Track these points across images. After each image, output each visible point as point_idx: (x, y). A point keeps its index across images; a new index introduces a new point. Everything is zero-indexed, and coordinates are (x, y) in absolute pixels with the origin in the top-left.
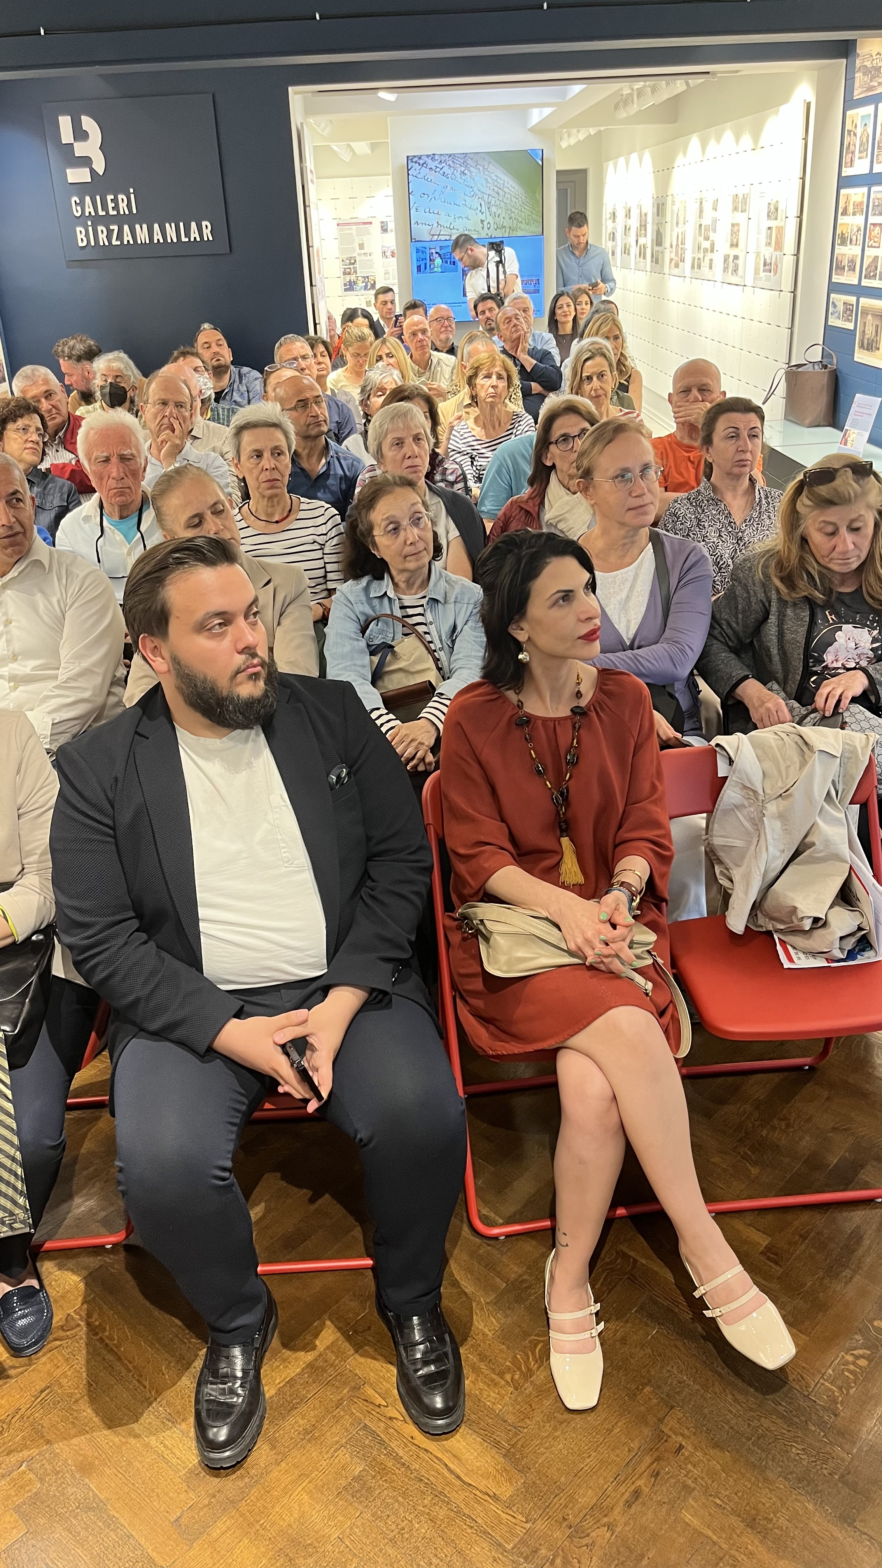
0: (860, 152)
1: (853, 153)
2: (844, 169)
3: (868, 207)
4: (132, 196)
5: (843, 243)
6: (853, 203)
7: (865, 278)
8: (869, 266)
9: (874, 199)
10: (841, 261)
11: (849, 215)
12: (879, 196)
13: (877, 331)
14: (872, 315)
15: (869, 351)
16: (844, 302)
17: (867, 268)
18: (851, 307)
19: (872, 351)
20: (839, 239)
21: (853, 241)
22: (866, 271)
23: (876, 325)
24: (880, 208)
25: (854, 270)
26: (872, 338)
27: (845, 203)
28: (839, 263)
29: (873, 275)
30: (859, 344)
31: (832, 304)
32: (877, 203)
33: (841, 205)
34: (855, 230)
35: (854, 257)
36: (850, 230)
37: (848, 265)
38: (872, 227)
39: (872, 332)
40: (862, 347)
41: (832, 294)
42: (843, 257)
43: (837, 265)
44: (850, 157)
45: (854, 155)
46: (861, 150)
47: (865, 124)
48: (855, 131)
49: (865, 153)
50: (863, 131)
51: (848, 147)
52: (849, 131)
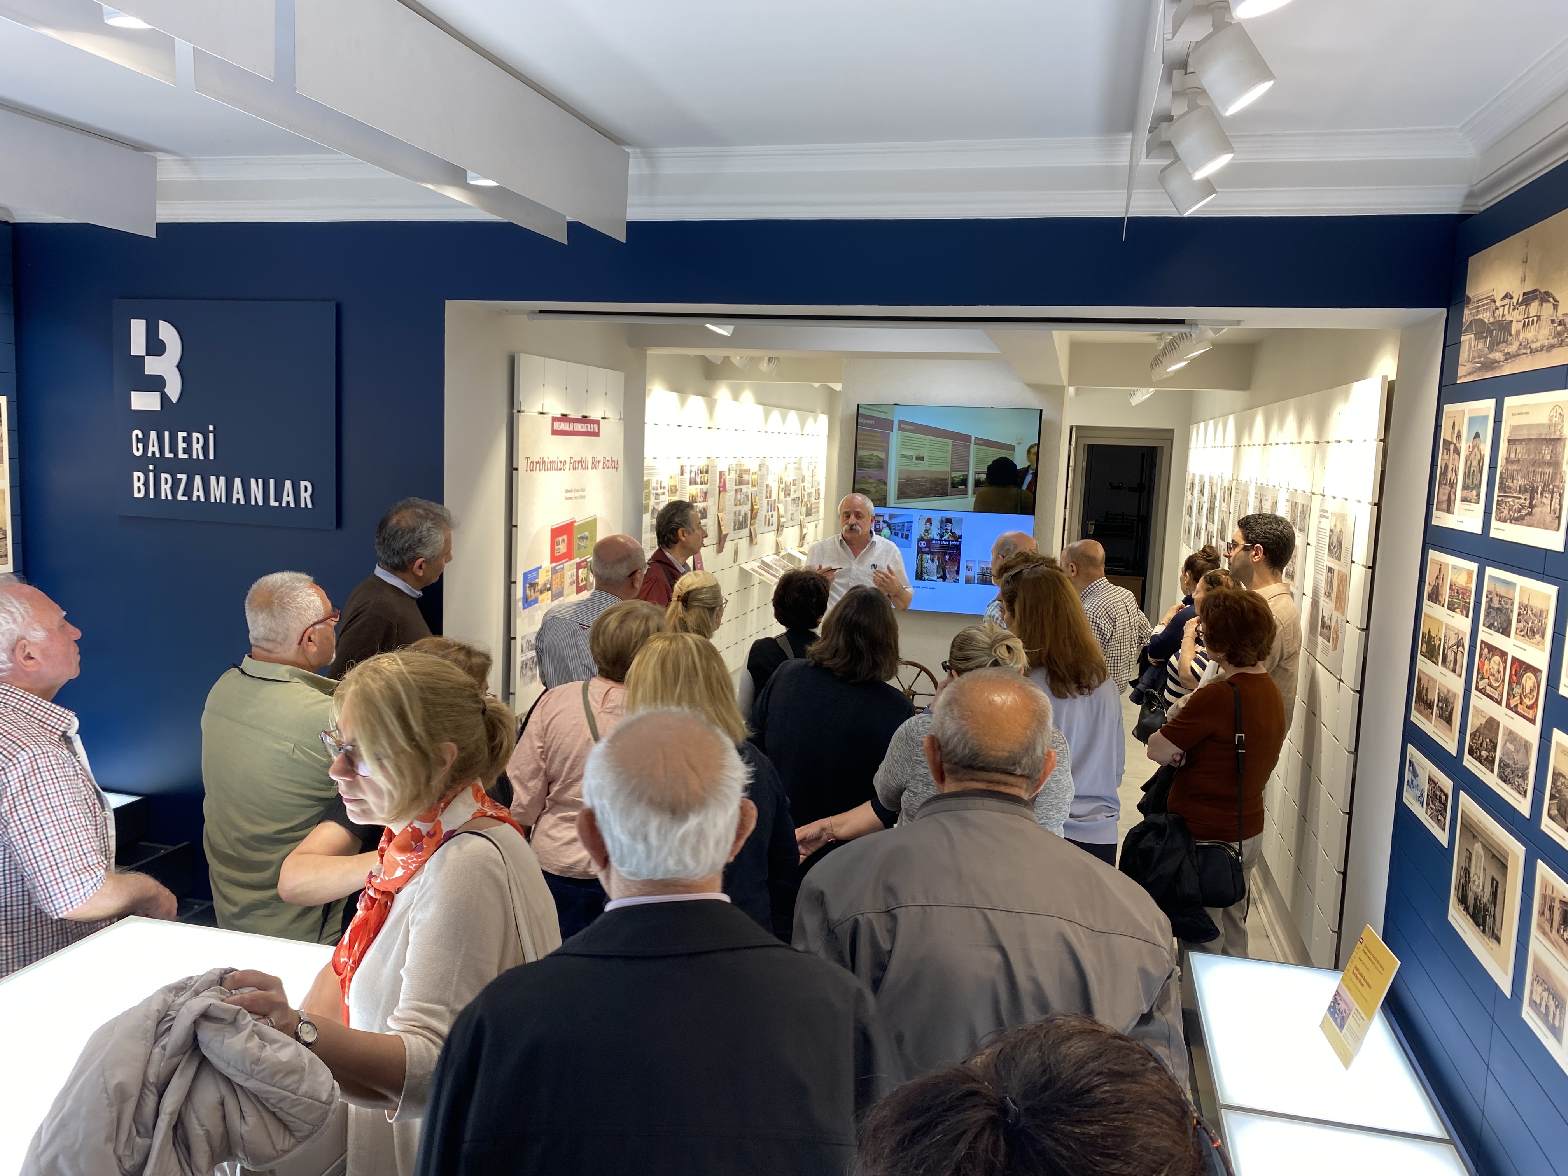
0: (1465, 488)
1: (1453, 485)
2: (1435, 513)
3: (1478, 602)
4: (211, 436)
5: (1430, 657)
6: (1451, 585)
7: (1471, 752)
8: (1477, 730)
9: (1488, 591)
10: (1427, 689)
11: (1443, 606)
12: (1502, 590)
13: (1494, 894)
14: (1484, 846)
15: (1478, 925)
16: (1432, 777)
17: (1473, 735)
18: (1444, 797)
19: (1484, 931)
20: (1425, 645)
21: (1449, 660)
22: (1472, 739)
23: (1493, 879)
24: (1503, 617)
25: (1449, 720)
26: (1484, 900)
27: (1437, 578)
28: (1424, 692)
29: (1487, 757)
30: (1457, 889)
31: (1410, 766)
32: (1496, 604)
33: (1430, 579)
34: (1453, 641)
35: (1450, 694)
36: (1445, 636)
37: (1440, 704)
38: (1486, 650)
39: (1483, 886)
40: (1463, 900)
41: (1411, 748)
42: (1431, 683)
43: (1419, 693)
44: (1447, 492)
45: (1453, 490)
46: (1468, 486)
47: (1477, 435)
48: (1458, 445)
49: (1474, 493)
50: (1474, 448)
51: (1444, 473)
52: (1447, 443)
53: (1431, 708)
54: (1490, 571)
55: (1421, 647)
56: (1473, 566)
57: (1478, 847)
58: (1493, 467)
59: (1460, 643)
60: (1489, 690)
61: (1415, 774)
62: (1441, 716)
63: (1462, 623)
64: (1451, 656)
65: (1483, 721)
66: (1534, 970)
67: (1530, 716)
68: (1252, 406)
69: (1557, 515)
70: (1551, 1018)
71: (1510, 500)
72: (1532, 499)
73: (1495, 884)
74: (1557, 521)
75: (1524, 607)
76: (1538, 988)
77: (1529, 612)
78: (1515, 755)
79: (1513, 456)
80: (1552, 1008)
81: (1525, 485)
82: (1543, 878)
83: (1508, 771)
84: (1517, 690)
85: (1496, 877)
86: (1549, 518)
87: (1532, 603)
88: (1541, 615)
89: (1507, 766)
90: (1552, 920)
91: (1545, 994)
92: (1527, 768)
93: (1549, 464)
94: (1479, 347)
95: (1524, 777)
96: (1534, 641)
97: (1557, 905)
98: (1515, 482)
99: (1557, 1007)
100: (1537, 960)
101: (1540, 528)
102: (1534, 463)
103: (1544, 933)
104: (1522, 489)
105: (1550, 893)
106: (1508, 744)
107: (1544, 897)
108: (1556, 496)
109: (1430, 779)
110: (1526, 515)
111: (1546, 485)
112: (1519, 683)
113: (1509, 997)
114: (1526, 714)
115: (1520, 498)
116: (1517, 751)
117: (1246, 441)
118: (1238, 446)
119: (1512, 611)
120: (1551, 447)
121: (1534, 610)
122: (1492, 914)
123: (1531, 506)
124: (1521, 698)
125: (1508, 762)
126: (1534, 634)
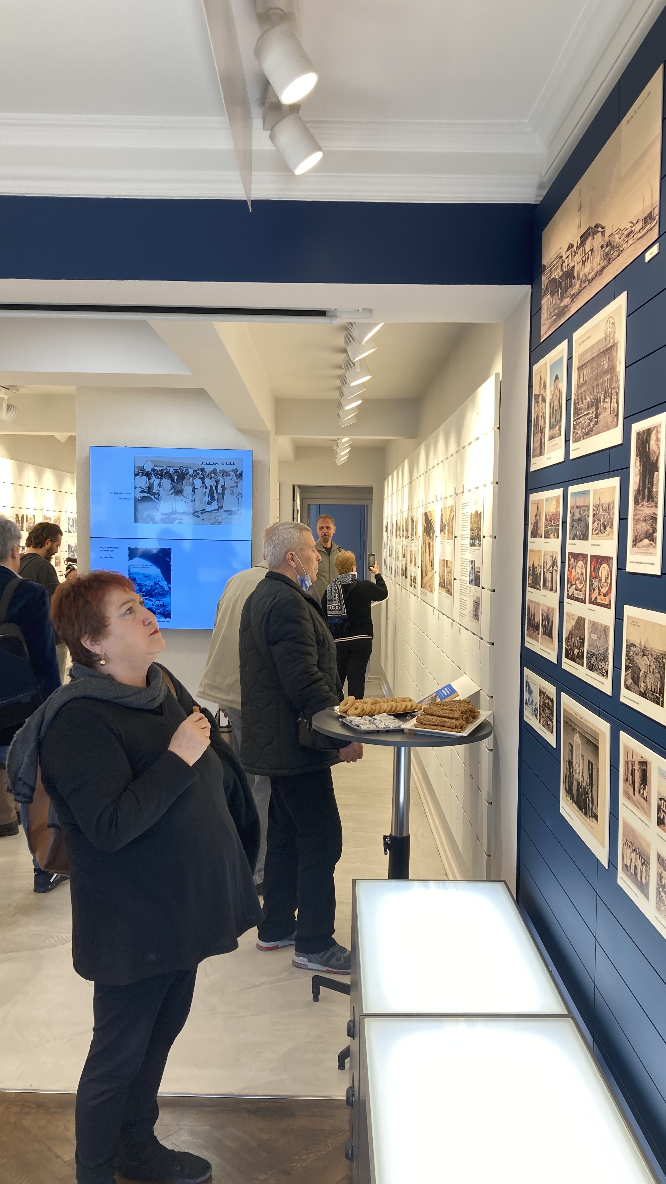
0: (551, 428)
1: (542, 431)
2: (532, 460)
3: (564, 522)
5: (535, 585)
6: (546, 516)
7: (566, 657)
8: (570, 632)
9: (572, 508)
10: (534, 614)
11: (541, 537)
12: (580, 503)
13: (591, 776)
14: (582, 736)
15: (581, 809)
16: (542, 689)
17: (568, 638)
18: (550, 703)
19: (585, 814)
20: (531, 577)
21: (547, 582)
22: (567, 642)
23: (589, 762)
24: (582, 524)
25: (550, 635)
26: (584, 784)
27: (536, 516)
28: (533, 618)
29: (578, 654)
30: (565, 783)
31: (526, 687)
32: (577, 516)
33: (531, 519)
34: (549, 564)
35: (550, 610)
36: (544, 562)
37: (544, 623)
38: (573, 559)
39: (583, 771)
40: (569, 792)
41: (526, 670)
42: (537, 608)
43: (529, 620)
44: (539, 438)
45: (543, 434)
46: (553, 425)
47: (557, 378)
48: (544, 395)
49: (557, 428)
50: (555, 389)
51: (536, 425)
52: (537, 396)
53: (538, 629)
54: (572, 489)
55: (529, 580)
56: (559, 492)
57: (577, 738)
58: (568, 400)
59: (554, 564)
60: (577, 594)
61: (530, 692)
62: (545, 633)
63: (555, 544)
64: (548, 576)
65: (573, 623)
66: (624, 835)
67: (606, 603)
68: (418, 446)
69: (615, 413)
70: (639, 877)
71: (582, 419)
72: (597, 409)
73: (591, 766)
74: (616, 418)
75: (597, 507)
76: (628, 851)
77: (601, 510)
78: (597, 642)
79: (581, 380)
80: (639, 867)
81: (591, 400)
82: (625, 747)
83: (594, 658)
84: (596, 583)
85: (591, 760)
86: (610, 420)
87: (602, 502)
88: (608, 509)
89: (592, 655)
90: (634, 783)
91: (634, 855)
92: (607, 650)
93: (607, 372)
94: (554, 303)
95: (605, 659)
96: (605, 534)
97: (637, 767)
98: (584, 402)
99: (643, 864)
100: (625, 824)
101: (605, 431)
102: (597, 378)
103: (629, 798)
104: (590, 404)
105: (631, 759)
106: (592, 635)
107: (627, 763)
108: (614, 396)
109: (541, 692)
110: (594, 426)
111: (606, 391)
112: (597, 577)
113: (607, 868)
114: (603, 602)
115: (589, 414)
116: (599, 638)
117: (415, 475)
118: (411, 482)
119: (588, 516)
120: (607, 356)
121: (604, 506)
122: (590, 795)
123: (597, 416)
124: (599, 589)
125: (593, 651)
126: (605, 527)
